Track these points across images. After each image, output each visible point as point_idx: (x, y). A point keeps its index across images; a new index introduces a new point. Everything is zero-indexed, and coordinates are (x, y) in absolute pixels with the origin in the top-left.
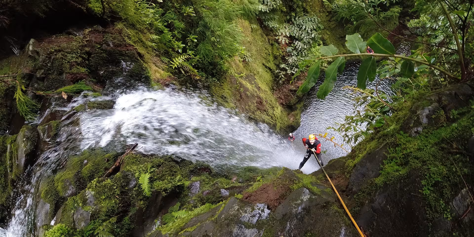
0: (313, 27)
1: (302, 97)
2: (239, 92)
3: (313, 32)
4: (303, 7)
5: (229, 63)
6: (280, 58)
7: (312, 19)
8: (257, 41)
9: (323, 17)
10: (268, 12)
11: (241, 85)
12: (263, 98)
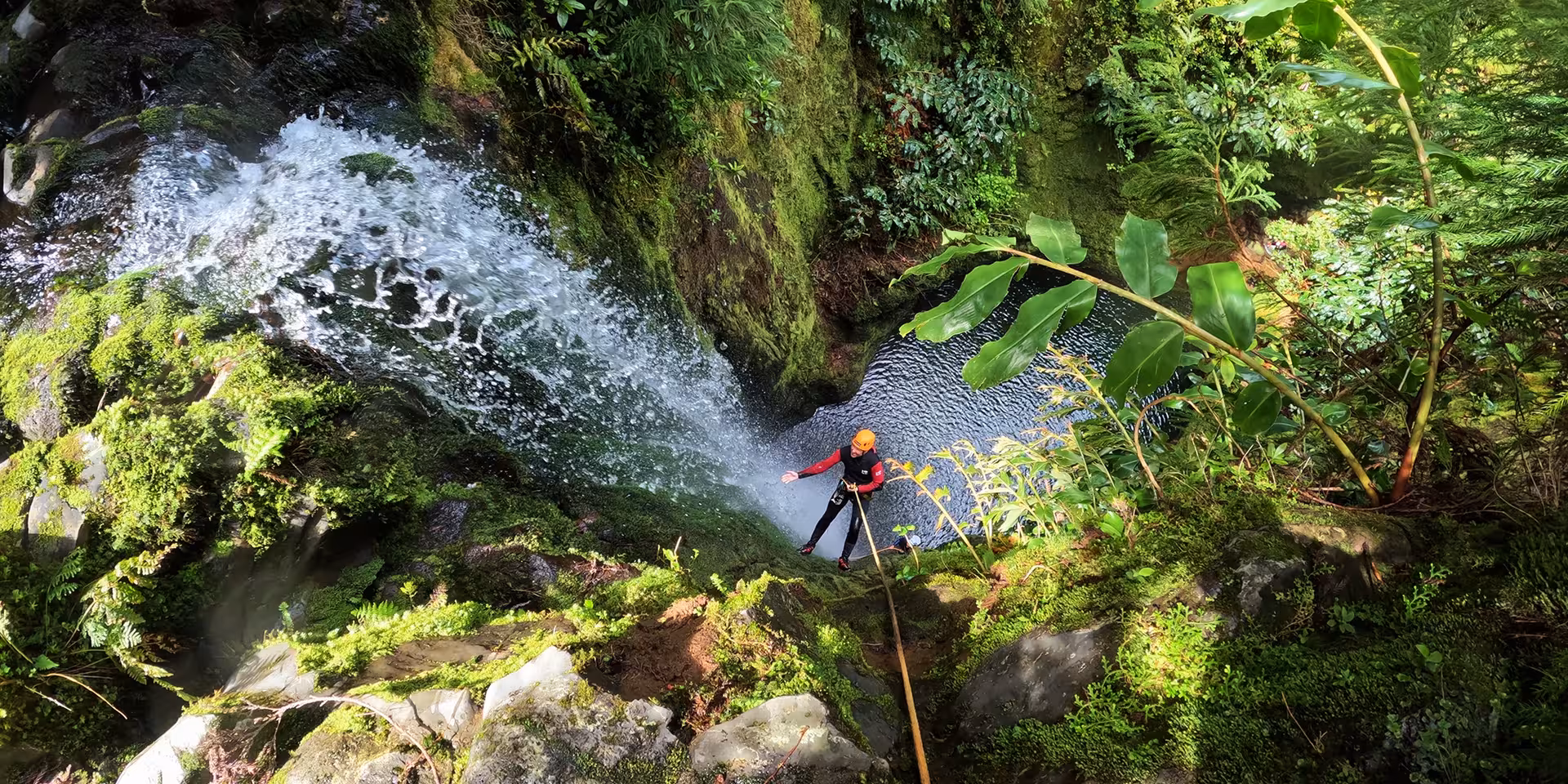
0: (1010, 112)
1: (896, 309)
2: (703, 220)
3: (1002, 126)
4: (1002, 43)
5: (707, 115)
6: (874, 163)
7: (1016, 89)
8: (822, 81)
9: (1047, 98)
10: (894, 8)
11: (720, 199)
12: (772, 265)
